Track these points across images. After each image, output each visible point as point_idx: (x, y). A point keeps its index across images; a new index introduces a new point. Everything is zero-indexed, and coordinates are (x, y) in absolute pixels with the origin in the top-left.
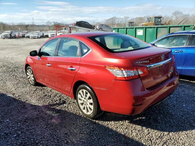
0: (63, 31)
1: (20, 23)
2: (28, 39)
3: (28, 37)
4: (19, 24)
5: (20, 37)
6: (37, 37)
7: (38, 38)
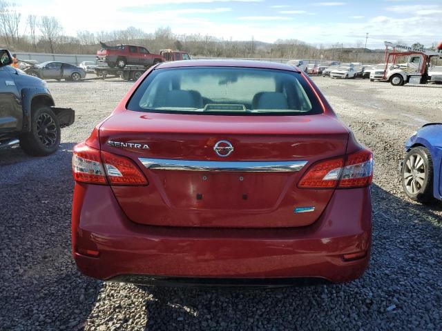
0: (406, 64)
1: (336, 46)
2: (326, 78)
3: (328, 74)
4: (333, 46)
5: (316, 73)
6: (345, 76)
7: (347, 78)
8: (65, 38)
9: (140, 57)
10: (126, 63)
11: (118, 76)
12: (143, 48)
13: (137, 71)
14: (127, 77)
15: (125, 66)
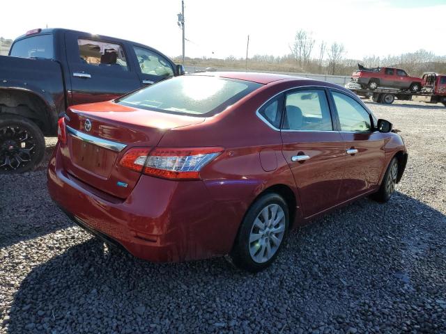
8: (352, 61)
9: (396, 80)
10: (378, 85)
11: (367, 98)
12: (402, 71)
13: (388, 94)
14: (376, 99)
15: (376, 88)
